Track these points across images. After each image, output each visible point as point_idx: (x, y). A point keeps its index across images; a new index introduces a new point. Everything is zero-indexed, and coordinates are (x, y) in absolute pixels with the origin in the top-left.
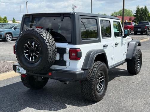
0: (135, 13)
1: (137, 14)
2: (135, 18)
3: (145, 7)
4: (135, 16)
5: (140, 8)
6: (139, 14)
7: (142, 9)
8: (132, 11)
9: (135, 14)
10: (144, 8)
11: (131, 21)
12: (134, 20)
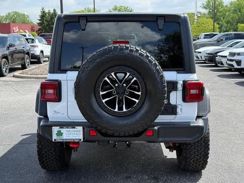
0: (40, 20)
1: (43, 22)
2: (40, 27)
3: (54, 10)
4: (40, 24)
5: (47, 11)
6: (46, 21)
7: (49, 13)
8: (28, 16)
9: (39, 22)
10: (52, 11)
11: (34, 31)
12: (39, 30)
